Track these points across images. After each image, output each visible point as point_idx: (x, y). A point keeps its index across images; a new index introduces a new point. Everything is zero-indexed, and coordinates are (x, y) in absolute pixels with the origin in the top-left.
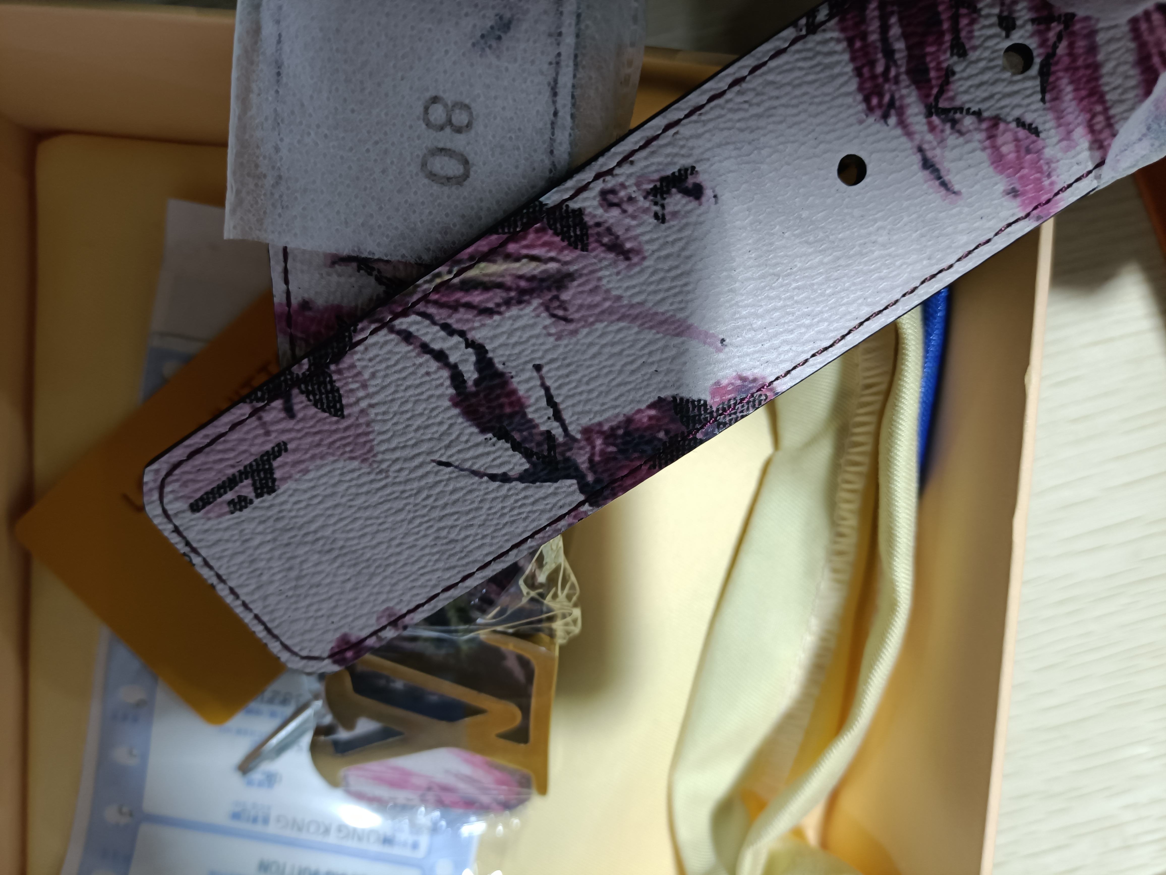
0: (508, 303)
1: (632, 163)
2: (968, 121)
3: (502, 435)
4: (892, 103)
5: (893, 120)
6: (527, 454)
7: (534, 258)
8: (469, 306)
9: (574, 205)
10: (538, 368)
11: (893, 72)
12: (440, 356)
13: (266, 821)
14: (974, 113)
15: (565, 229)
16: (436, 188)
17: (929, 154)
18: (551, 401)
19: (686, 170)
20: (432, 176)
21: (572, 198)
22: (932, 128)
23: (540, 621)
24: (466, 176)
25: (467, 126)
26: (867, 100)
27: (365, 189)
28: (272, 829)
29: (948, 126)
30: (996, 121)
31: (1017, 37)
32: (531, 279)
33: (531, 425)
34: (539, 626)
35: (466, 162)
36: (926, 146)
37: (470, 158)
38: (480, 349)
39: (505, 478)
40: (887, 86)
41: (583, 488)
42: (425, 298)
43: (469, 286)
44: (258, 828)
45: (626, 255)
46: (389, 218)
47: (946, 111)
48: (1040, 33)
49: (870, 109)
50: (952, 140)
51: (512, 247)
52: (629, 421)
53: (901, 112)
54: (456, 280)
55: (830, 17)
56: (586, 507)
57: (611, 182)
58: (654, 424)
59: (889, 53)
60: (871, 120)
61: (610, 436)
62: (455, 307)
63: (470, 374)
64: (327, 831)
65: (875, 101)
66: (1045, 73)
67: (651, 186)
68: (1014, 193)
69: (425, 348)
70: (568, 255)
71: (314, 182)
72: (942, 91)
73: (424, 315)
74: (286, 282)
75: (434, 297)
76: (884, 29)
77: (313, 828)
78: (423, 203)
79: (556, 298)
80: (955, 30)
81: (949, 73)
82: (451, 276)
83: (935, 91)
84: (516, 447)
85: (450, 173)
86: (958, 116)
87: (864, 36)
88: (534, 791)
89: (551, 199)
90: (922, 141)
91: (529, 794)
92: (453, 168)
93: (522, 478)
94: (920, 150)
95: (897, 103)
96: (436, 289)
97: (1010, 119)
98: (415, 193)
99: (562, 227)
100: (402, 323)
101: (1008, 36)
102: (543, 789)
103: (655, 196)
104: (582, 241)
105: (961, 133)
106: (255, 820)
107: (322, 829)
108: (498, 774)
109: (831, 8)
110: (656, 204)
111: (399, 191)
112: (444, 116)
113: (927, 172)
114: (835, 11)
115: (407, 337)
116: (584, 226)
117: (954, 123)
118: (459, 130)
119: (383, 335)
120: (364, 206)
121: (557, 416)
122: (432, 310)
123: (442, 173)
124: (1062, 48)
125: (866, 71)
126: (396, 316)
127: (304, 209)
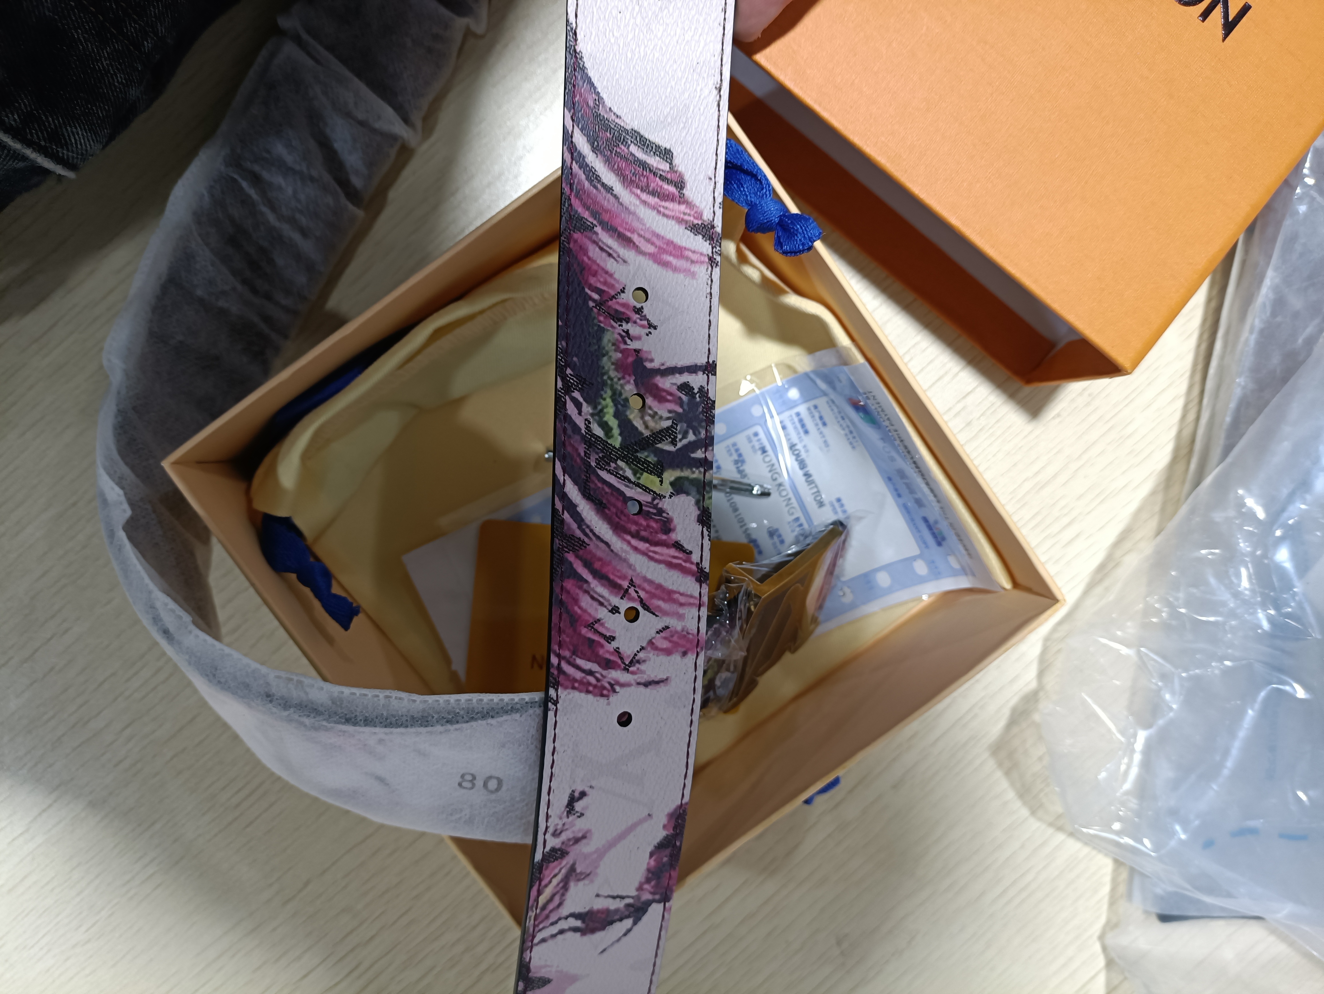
0: (563, 895)
1: (551, 816)
2: (641, 655)
3: (611, 923)
4: (612, 685)
5: (617, 688)
6: (628, 917)
7: (555, 876)
8: (551, 911)
9: (548, 848)
10: (598, 896)
11: (598, 675)
12: (561, 932)
14: (641, 650)
15: (554, 857)
17: (643, 681)
18: (614, 897)
19: (571, 794)
21: (544, 848)
22: (633, 673)
26: (602, 695)
29: (637, 665)
30: (651, 643)
31: (622, 610)
32: (562, 881)
33: (617, 911)
36: (639, 680)
38: (573, 915)
39: (629, 931)
40: (603, 683)
41: (659, 902)
42: (535, 926)
43: (544, 908)
45: (584, 837)
47: (631, 662)
48: (631, 599)
49: (607, 696)
50: (643, 667)
51: (543, 883)
52: (649, 870)
53: (618, 683)
54: (538, 911)
55: (557, 690)
56: (667, 904)
57: (551, 830)
58: (658, 861)
59: (591, 673)
60: (611, 698)
61: (648, 880)
62: (547, 917)
63: (578, 923)
65: (605, 692)
66: (646, 608)
67: (565, 813)
68: (684, 654)
69: (553, 936)
70: (564, 862)
72: (621, 658)
73: (540, 930)
75: (536, 923)
76: (578, 668)
79: (576, 875)
80: (601, 635)
81: (617, 651)
82: (535, 912)
83: (620, 662)
84: (621, 920)
86: (637, 658)
87: (575, 680)
89: (538, 857)
90: (635, 680)
93: (635, 923)
94: (639, 684)
95: (613, 682)
96: (535, 920)
97: (654, 635)
99: (553, 858)
100: (536, 940)
101: (620, 613)
103: (570, 813)
104: (564, 853)
105: (644, 661)
109: (553, 687)
110: (574, 814)
113: (650, 687)
114: (556, 687)
115: (544, 940)
116: (559, 850)
117: (638, 662)
119: (535, 949)
121: (622, 898)
122: (541, 926)
124: (642, 594)
125: (591, 688)
126: (532, 941)
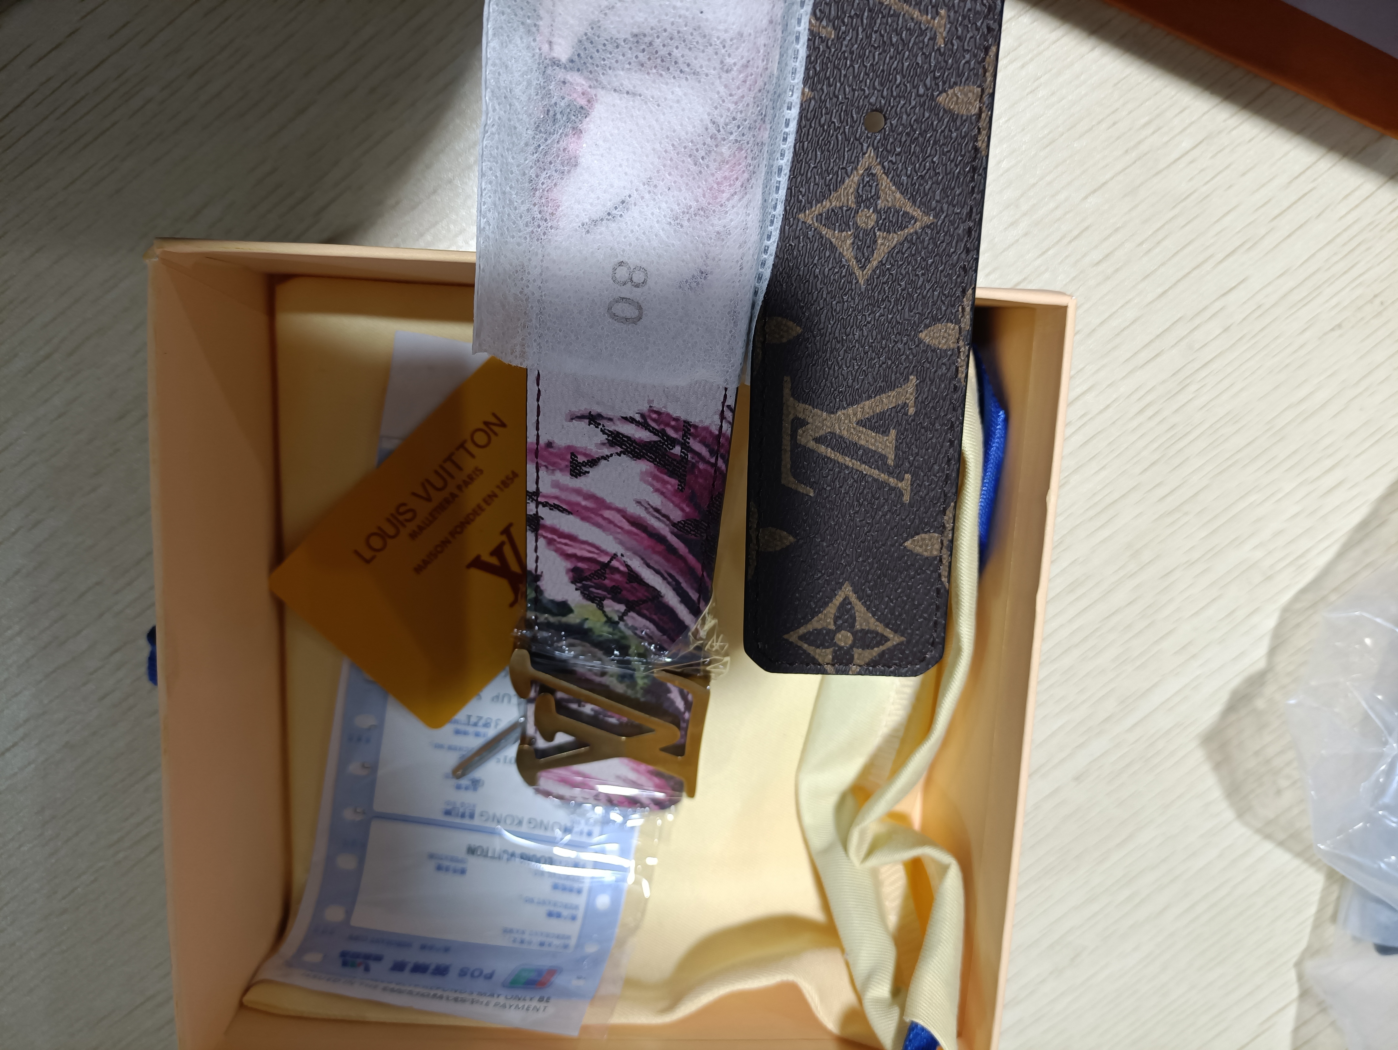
13: (472, 816)
16: (617, 325)
20: (614, 316)
23: (698, 664)
24: (640, 318)
25: (643, 283)
27: (567, 325)
28: (477, 822)
34: (698, 668)
35: (640, 308)
37: (643, 305)
44: (466, 821)
46: (583, 345)
64: (520, 823)
71: (531, 320)
74: (538, 429)
77: (509, 821)
78: (608, 335)
85: (629, 316)
88: (684, 794)
91: (681, 796)
92: (630, 312)
98: (602, 328)
102: (692, 794)
106: (463, 816)
107: (516, 822)
108: (657, 780)
111: (591, 327)
112: (627, 275)
118: (637, 286)
120: (566, 337)
123: (621, 315)
127: (523, 339)
